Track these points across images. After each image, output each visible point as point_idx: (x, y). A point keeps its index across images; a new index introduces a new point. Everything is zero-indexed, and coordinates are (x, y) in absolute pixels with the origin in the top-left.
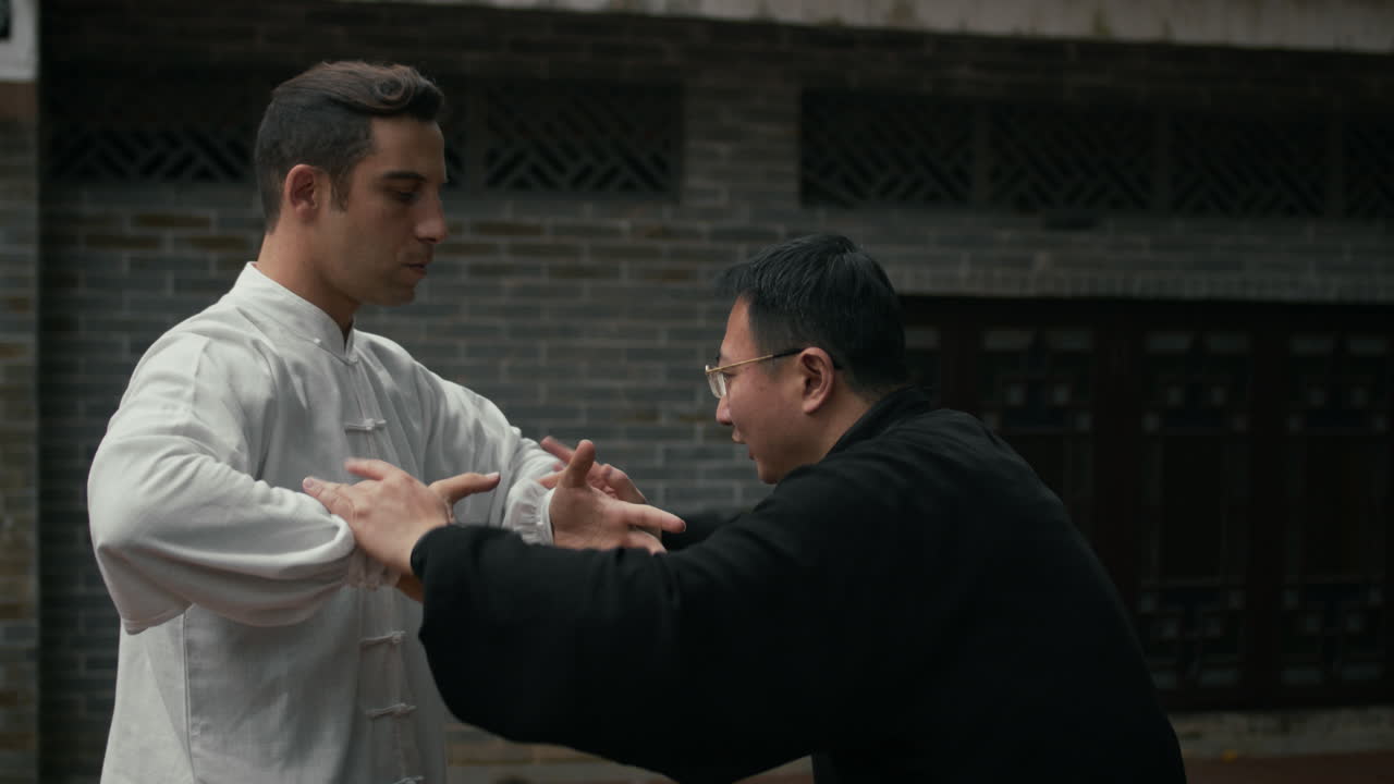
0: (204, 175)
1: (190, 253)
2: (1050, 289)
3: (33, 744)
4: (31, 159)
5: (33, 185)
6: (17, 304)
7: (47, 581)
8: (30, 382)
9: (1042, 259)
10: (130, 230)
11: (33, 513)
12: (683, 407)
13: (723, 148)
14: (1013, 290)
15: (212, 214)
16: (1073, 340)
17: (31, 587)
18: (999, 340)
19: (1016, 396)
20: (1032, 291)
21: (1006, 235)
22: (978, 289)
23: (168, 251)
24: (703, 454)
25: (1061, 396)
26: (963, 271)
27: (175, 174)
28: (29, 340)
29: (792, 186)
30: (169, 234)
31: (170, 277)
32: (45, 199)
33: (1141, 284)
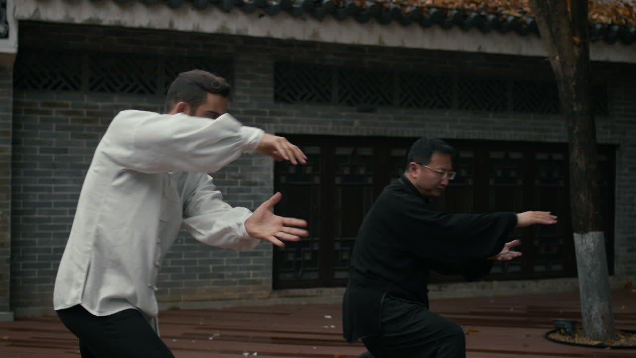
0: (66, 89)
1: (61, 116)
2: (359, 133)
3: (8, 294)
4: (11, 81)
5: (11, 90)
6: (5, 133)
7: (14, 235)
8: (9, 162)
9: (357, 122)
10: (40, 108)
11: (9, 209)
12: (234, 174)
13: (248, 82)
14: (347, 134)
15: (70, 103)
16: (366, 152)
17: (8, 236)
18: (341, 151)
19: (347, 171)
20: (353, 134)
21: (344, 114)
22: (335, 133)
23: (54, 116)
24: (241, 191)
25: (362, 171)
26: (330, 127)
27: (54, 88)
28: (9, 146)
29: (272, 96)
30: (54, 110)
31: (54, 125)
32: (14, 96)
33: (390, 132)
